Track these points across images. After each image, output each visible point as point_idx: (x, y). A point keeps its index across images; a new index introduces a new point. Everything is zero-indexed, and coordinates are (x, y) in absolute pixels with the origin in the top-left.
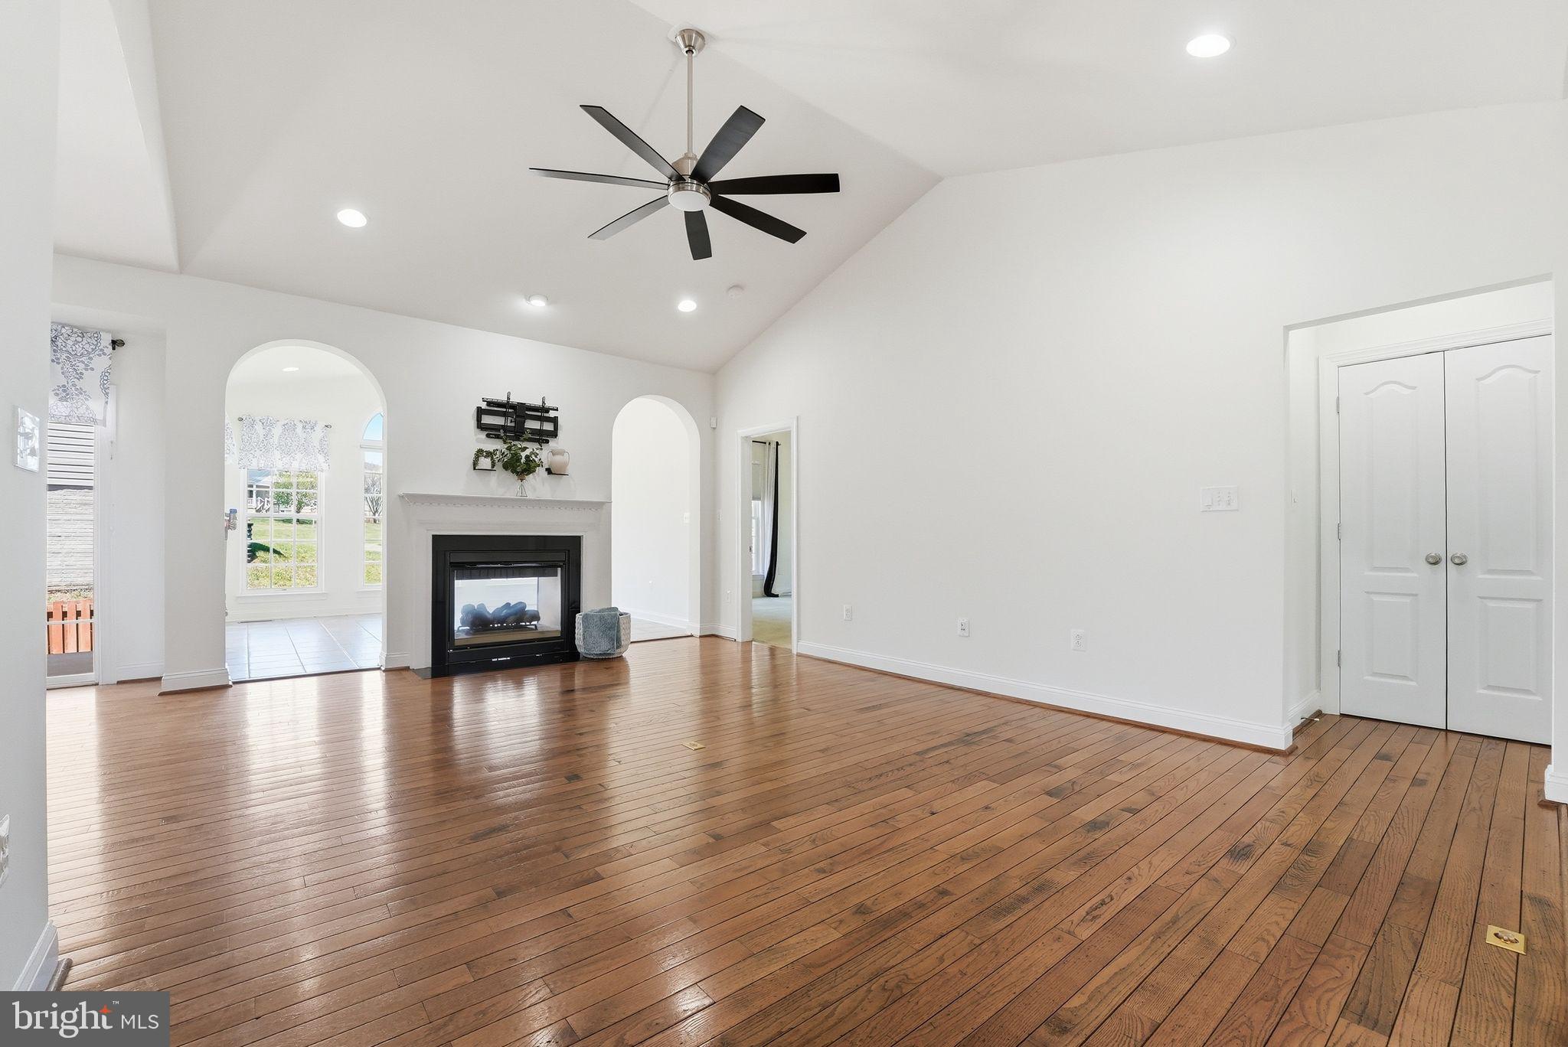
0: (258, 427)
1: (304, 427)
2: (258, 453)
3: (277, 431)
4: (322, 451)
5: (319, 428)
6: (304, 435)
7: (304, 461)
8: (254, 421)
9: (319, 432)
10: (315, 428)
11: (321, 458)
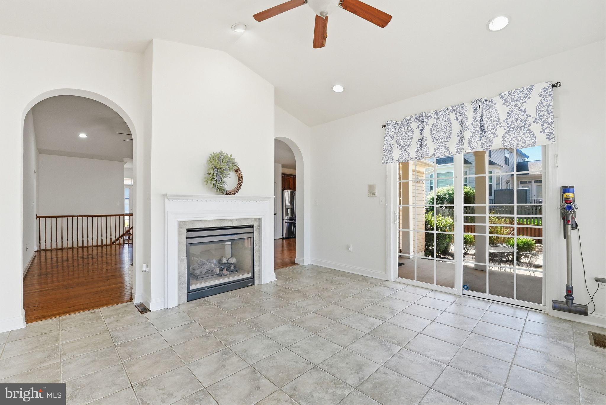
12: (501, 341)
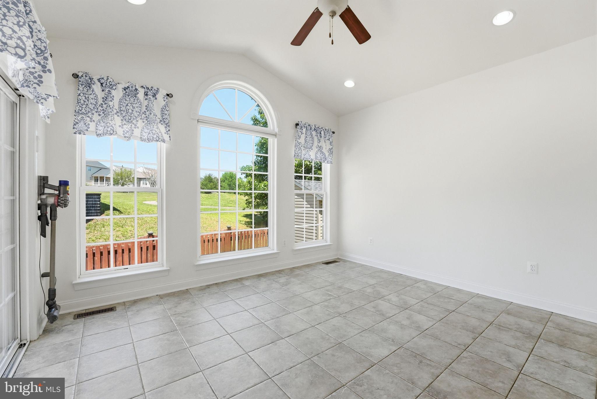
0: (97, 88)
1: (146, 94)
2: (96, 117)
3: (118, 94)
4: (163, 121)
5: (160, 96)
6: (146, 103)
7: (146, 131)
8: (91, 79)
9: (160, 100)
10: (157, 96)
11: (162, 128)
12: (111, 349)
